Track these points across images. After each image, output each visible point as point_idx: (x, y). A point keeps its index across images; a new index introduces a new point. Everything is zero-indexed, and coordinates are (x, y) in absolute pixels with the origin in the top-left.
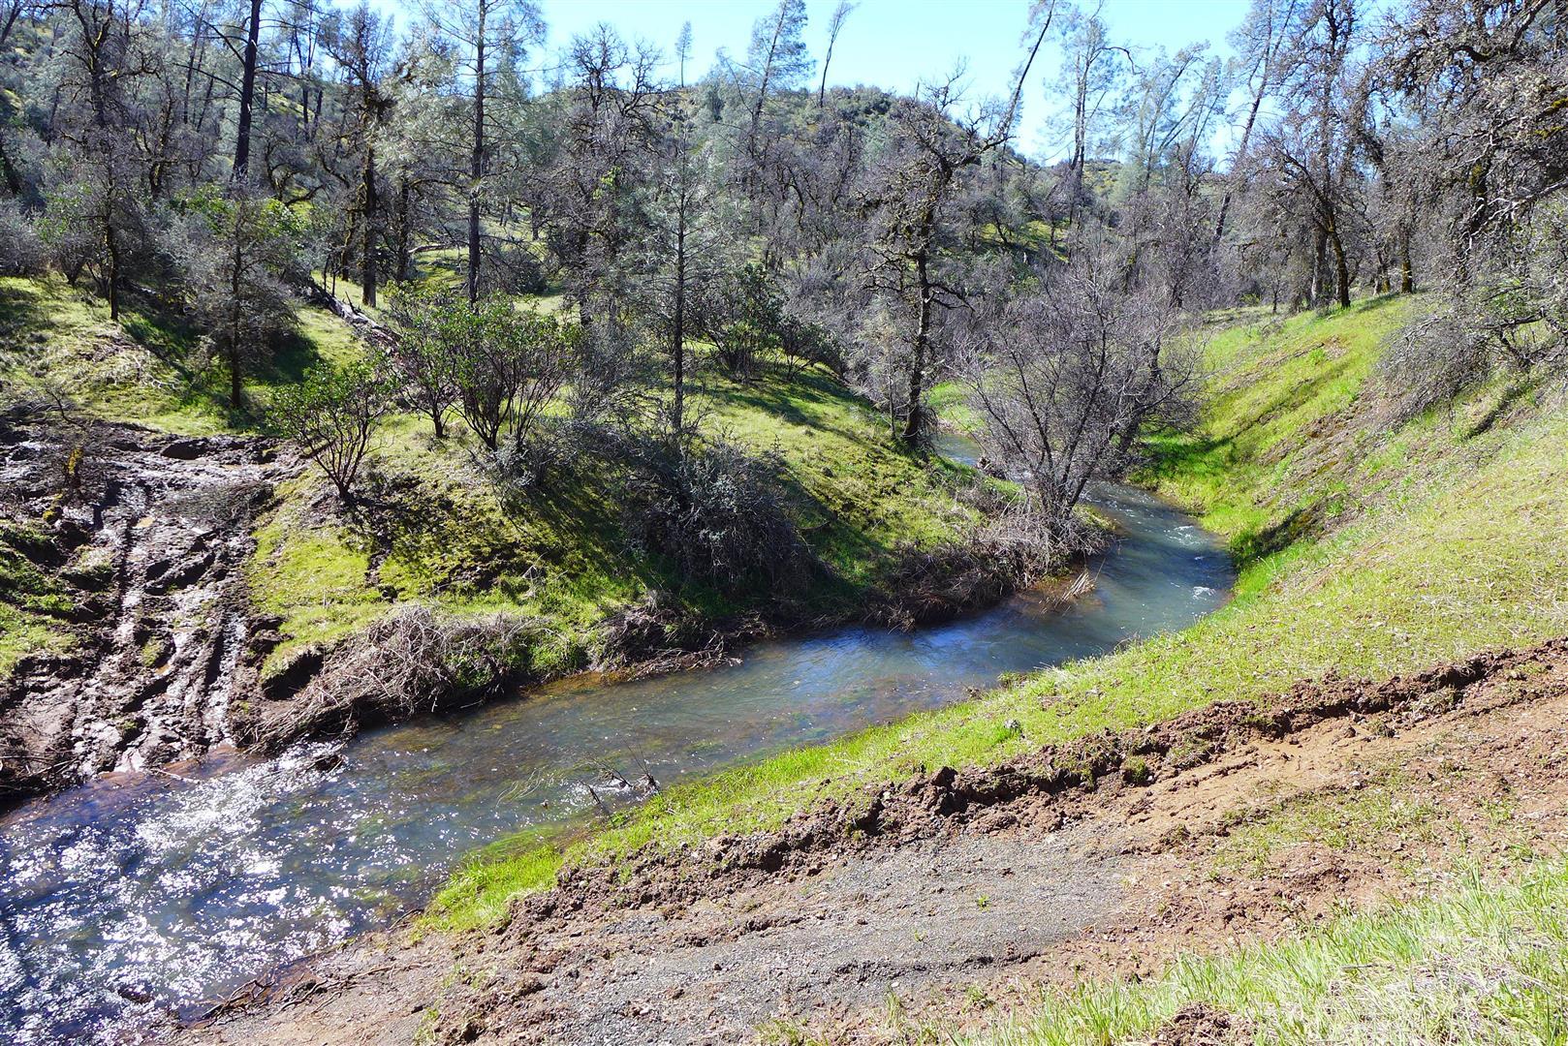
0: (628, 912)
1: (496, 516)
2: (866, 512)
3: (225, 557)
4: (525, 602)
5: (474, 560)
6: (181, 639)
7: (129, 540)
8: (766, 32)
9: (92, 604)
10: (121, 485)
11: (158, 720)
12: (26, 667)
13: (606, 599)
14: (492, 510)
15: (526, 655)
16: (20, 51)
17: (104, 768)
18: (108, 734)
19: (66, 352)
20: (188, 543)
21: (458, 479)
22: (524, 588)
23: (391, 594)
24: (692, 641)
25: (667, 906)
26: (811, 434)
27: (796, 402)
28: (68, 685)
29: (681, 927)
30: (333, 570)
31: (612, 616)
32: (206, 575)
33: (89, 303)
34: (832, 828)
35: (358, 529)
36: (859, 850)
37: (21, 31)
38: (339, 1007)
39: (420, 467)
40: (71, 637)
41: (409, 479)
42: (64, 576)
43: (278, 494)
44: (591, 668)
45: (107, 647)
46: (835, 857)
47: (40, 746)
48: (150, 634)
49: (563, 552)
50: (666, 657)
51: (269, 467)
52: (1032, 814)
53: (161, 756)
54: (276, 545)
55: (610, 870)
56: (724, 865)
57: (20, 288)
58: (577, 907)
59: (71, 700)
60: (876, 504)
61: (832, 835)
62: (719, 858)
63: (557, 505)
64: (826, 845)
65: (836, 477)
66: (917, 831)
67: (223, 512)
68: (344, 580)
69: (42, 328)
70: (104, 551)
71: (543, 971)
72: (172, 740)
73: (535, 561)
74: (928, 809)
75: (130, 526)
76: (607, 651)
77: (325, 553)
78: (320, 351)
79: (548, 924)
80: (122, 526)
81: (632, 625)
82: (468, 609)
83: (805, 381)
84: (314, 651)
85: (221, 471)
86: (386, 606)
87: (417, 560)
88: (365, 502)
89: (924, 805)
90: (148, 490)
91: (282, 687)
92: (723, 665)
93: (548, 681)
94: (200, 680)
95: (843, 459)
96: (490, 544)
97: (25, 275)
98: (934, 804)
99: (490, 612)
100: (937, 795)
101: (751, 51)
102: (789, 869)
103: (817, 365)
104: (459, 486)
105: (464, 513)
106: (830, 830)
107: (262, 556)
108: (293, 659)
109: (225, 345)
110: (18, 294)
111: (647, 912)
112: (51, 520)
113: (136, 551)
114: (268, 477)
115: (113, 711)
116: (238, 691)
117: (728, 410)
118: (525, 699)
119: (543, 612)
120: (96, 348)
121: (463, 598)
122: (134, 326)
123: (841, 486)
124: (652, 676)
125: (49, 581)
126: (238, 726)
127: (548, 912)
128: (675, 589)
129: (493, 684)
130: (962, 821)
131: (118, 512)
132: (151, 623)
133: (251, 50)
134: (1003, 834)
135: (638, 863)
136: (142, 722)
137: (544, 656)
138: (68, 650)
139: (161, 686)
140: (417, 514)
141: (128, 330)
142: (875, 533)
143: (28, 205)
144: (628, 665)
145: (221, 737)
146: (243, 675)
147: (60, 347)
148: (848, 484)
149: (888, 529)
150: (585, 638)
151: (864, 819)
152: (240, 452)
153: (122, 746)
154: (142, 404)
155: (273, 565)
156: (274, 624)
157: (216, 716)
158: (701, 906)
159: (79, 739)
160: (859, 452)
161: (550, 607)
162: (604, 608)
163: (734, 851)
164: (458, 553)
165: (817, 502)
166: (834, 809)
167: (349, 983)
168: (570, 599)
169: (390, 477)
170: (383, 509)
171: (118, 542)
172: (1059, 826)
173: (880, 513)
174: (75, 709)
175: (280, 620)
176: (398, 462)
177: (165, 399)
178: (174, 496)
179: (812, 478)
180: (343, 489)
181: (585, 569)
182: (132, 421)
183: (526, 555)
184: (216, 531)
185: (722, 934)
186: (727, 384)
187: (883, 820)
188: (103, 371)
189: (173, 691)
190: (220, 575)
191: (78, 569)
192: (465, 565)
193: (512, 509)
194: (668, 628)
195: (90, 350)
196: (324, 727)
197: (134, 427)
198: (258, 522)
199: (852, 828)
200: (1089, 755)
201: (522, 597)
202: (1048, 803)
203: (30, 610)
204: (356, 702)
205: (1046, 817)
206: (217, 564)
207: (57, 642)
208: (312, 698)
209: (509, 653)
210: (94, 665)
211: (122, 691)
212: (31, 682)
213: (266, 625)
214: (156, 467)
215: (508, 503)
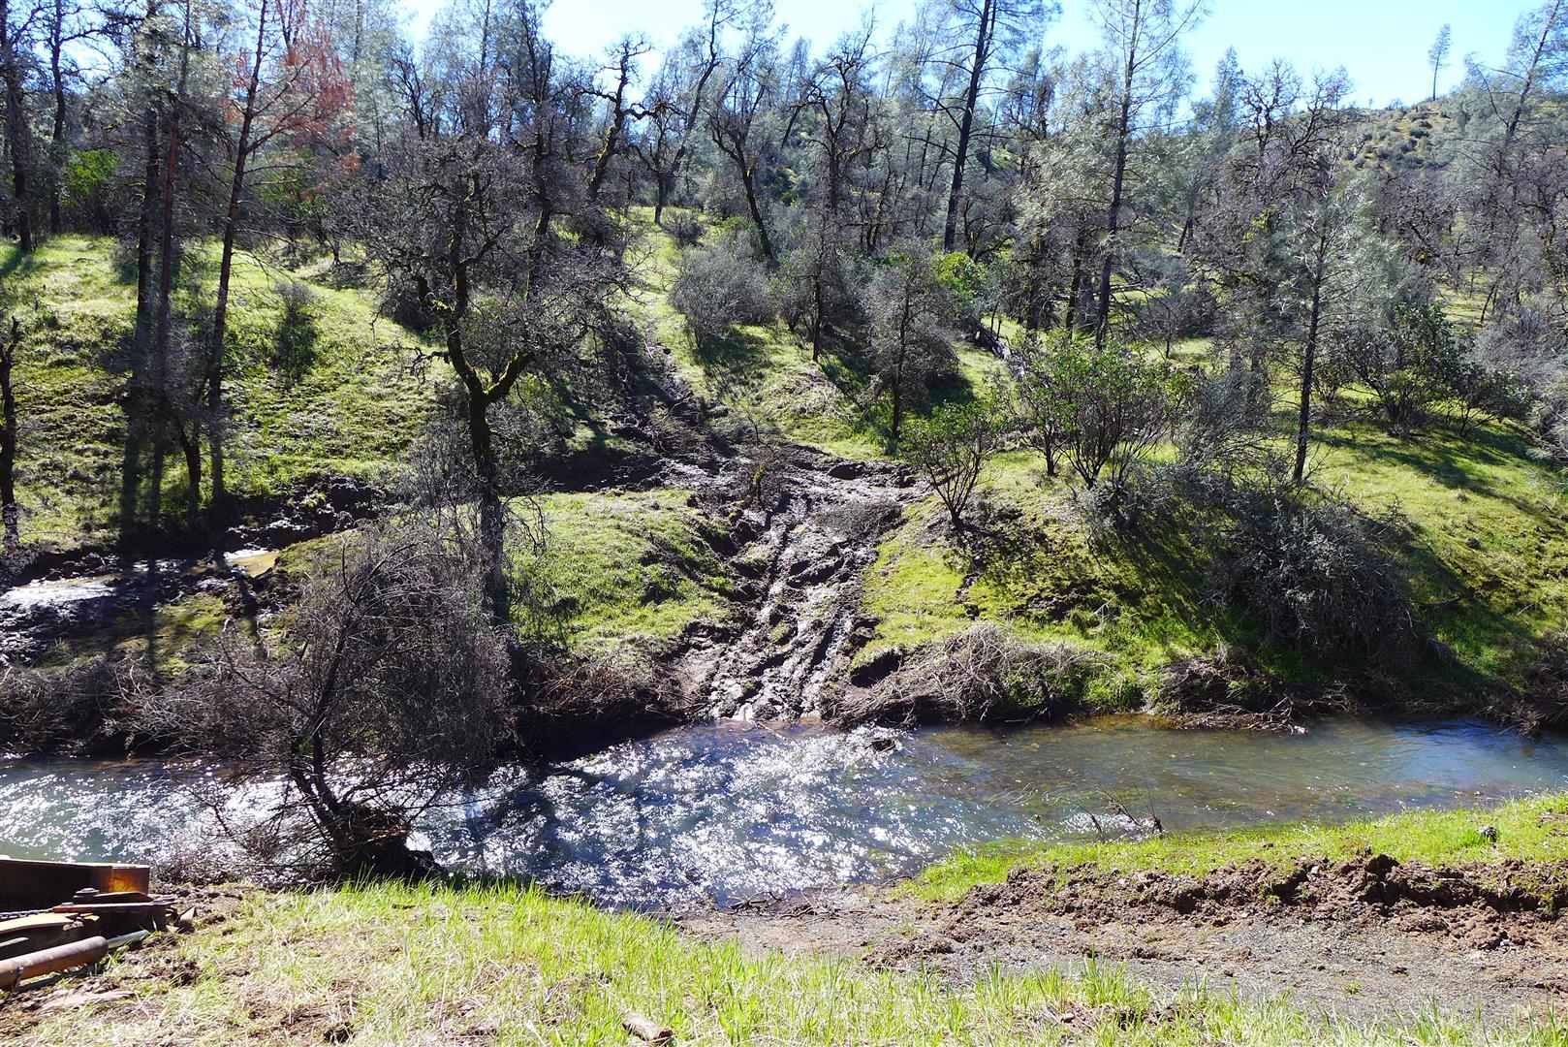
0: (1052, 917)
1: (1083, 553)
2: (1515, 594)
3: (851, 563)
4: (1092, 637)
5: (1053, 591)
6: (802, 626)
7: (785, 541)
8: (1532, 28)
9: (747, 588)
10: (791, 496)
11: (771, 686)
12: (692, 629)
13: (1174, 646)
14: (1080, 547)
15: (1080, 686)
16: (804, 135)
17: (726, 715)
18: (735, 690)
19: (776, 386)
20: (825, 549)
21: (1055, 515)
22: (1094, 624)
23: (974, 612)
24: (1256, 701)
25: (1084, 919)
26: (1465, 499)
27: (1462, 462)
28: (718, 647)
29: (1086, 939)
30: (931, 585)
31: (1177, 663)
32: (834, 577)
33: (800, 346)
34: (1250, 888)
35: (961, 551)
36: (1269, 915)
37: (806, 118)
38: (817, 927)
39: (1025, 501)
40: (727, 610)
41: (1013, 511)
42: (733, 564)
43: (904, 515)
44: (1144, 709)
45: (750, 623)
46: (1245, 915)
47: (690, 688)
48: (782, 617)
49: (1141, 594)
50: (1223, 712)
51: (905, 491)
52: (1468, 927)
53: (766, 714)
54: (892, 558)
55: (1049, 877)
56: (1142, 897)
57: (756, 335)
58: (1016, 902)
59: (716, 659)
60: (1533, 586)
61: (1249, 894)
62: (1140, 889)
63: (1146, 548)
64: (1241, 902)
65: (1484, 550)
66: (1333, 910)
67: (858, 526)
68: (938, 595)
69: (763, 366)
70: (765, 547)
71: (958, 939)
72: (777, 703)
73: (1111, 599)
74: (1353, 893)
75: (787, 531)
76: (1163, 696)
77: (930, 570)
78: (975, 391)
79: (988, 910)
80: (782, 530)
81: (1194, 675)
82: (1038, 635)
83: (1486, 439)
84: (897, 651)
85: (868, 492)
86: (967, 622)
87: (1004, 585)
88: (971, 528)
89: (1349, 888)
90: (809, 502)
91: (865, 677)
92: (1284, 731)
93: (1099, 714)
94: (808, 661)
95: (1502, 530)
96: (1071, 578)
97: (759, 324)
98: (1361, 889)
99: (1058, 642)
100: (1366, 881)
101: (1511, 52)
102: (1200, 915)
103: (1507, 420)
104: (1055, 521)
105: (1054, 547)
106: (1248, 888)
107: (879, 566)
108: (879, 655)
109: (890, 382)
110: (752, 339)
111: (1067, 921)
112: (734, 520)
113: (789, 551)
114: (902, 499)
115: (742, 673)
116: (833, 673)
117: (1371, 466)
118: (1069, 726)
119: (1107, 649)
120: (798, 383)
121: (1036, 625)
122: (830, 366)
123: (1489, 562)
124: (1202, 727)
125: (722, 566)
126: (825, 702)
127: (991, 900)
128: (1253, 648)
129: (1041, 706)
130: (1386, 913)
131: (782, 518)
132: (784, 609)
133: (968, 118)
134: (1424, 937)
135: (1073, 877)
136: (759, 685)
137: (1097, 690)
138: (722, 621)
139: (779, 660)
140: (1013, 543)
141: (824, 369)
142: (1522, 617)
143: (769, 266)
144: (1182, 713)
145: (813, 708)
146: (840, 662)
147: (774, 381)
148: (1499, 559)
149: (1542, 616)
150: (1145, 679)
151: (1281, 885)
152: (887, 476)
153: (741, 701)
154: (824, 431)
155: (885, 574)
156: (871, 624)
157: (812, 691)
158: (1110, 928)
159: (715, 689)
160: (1528, 522)
161: (1117, 644)
162: (1172, 655)
163: (1156, 886)
164: (1043, 582)
165: (1451, 575)
166: (1258, 869)
167: (833, 915)
168: (1138, 641)
169: (997, 507)
170: (985, 535)
171: (777, 541)
172: (1493, 946)
173: (1534, 597)
174: (718, 666)
175: (877, 621)
176: (1006, 494)
177: (841, 428)
178: (826, 509)
179: (1450, 547)
180: (955, 515)
181: (1160, 614)
182: (812, 445)
183: (1103, 592)
184: (849, 541)
185: (1112, 953)
186: (1382, 437)
187: (1300, 892)
188: (799, 402)
189: (788, 665)
190: (844, 578)
191: (744, 560)
192: (1043, 595)
193: (1101, 548)
194: (1233, 684)
195: (793, 385)
196: (889, 715)
197: (813, 450)
198: (886, 536)
199: (1268, 892)
200: (1556, 881)
201: (1091, 631)
202: (1492, 920)
203: (705, 586)
204: (919, 699)
205: (1483, 933)
206: (844, 569)
207: (716, 613)
208: (883, 692)
209: (1064, 681)
210: (740, 633)
211: (751, 658)
212: (694, 640)
213: (865, 623)
214: (822, 484)
215: (1097, 542)
